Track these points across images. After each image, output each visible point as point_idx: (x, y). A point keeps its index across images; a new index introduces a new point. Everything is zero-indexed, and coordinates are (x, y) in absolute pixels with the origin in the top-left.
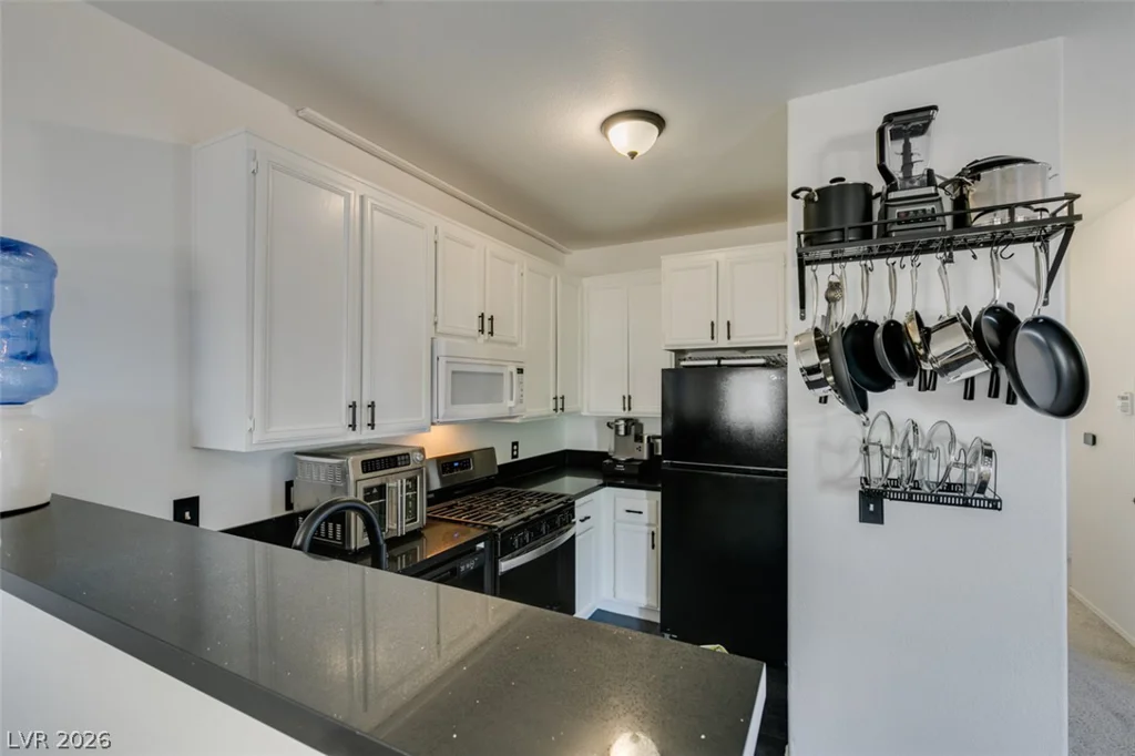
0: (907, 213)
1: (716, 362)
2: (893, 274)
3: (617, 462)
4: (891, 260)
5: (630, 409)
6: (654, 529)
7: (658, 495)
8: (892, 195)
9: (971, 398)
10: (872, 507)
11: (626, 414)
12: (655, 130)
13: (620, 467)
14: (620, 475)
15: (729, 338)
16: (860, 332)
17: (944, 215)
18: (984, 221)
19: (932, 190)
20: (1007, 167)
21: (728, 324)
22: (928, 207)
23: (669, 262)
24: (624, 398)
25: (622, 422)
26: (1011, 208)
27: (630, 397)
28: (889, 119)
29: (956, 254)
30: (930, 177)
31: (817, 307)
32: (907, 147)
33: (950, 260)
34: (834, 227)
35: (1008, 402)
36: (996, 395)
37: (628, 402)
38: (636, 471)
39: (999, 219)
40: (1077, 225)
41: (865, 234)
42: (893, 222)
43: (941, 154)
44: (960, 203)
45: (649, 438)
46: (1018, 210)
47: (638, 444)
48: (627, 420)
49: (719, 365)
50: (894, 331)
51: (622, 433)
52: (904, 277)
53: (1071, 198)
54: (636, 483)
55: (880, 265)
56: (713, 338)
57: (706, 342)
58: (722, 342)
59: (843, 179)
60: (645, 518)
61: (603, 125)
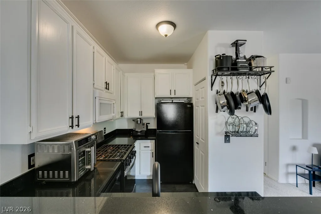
0: (242, 65)
1: (171, 101)
2: (238, 80)
3: (137, 132)
4: (237, 77)
5: (142, 115)
6: (153, 151)
7: (154, 141)
8: (237, 60)
9: (248, 111)
10: (227, 139)
11: (140, 117)
12: (173, 28)
13: (139, 134)
14: (139, 136)
15: (175, 94)
17: (249, 67)
18: (255, 70)
19: (245, 60)
20: (260, 58)
21: (175, 90)
23: (157, 71)
24: (140, 112)
25: (139, 119)
26: (262, 67)
27: (142, 112)
28: (237, 41)
29: (250, 77)
30: (245, 57)
32: (239, 49)
33: (249, 78)
34: (225, 66)
35: (254, 112)
36: (252, 110)
37: (141, 113)
38: (144, 134)
39: (260, 70)
40: (272, 73)
42: (239, 67)
43: (246, 52)
44: (250, 64)
45: (146, 124)
47: (144, 126)
48: (140, 119)
49: (172, 102)
51: (139, 123)
52: (240, 81)
53: (271, 67)
54: (144, 138)
55: (234, 77)
56: (171, 94)
57: (169, 96)
58: (173, 96)
59: (225, 54)
60: (150, 148)
61: (158, 25)
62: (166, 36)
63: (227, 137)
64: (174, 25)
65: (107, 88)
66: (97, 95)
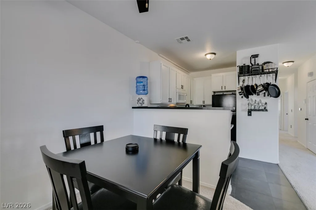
1: (222, 94)
2: (252, 78)
4: (252, 76)
8: (252, 67)
9: (265, 96)
10: (250, 114)
11: (203, 104)
12: (214, 55)
16: (248, 87)
17: (260, 70)
18: (266, 71)
19: (258, 66)
20: (269, 64)
21: (225, 86)
22: (257, 69)
23: (213, 75)
26: (269, 69)
28: (252, 56)
29: (262, 75)
30: (258, 64)
31: (241, 83)
32: (255, 59)
34: (244, 71)
36: (269, 96)
37: (204, 102)
39: (268, 71)
41: (248, 72)
42: (253, 71)
43: (260, 61)
44: (263, 68)
46: (270, 70)
50: (252, 86)
52: (254, 79)
53: (277, 68)
55: (251, 77)
56: (222, 89)
57: (220, 90)
58: (224, 90)
59: (245, 64)
61: (206, 55)
62: (210, 59)
63: (250, 113)
64: (215, 54)
65: (182, 88)
66: (177, 91)
